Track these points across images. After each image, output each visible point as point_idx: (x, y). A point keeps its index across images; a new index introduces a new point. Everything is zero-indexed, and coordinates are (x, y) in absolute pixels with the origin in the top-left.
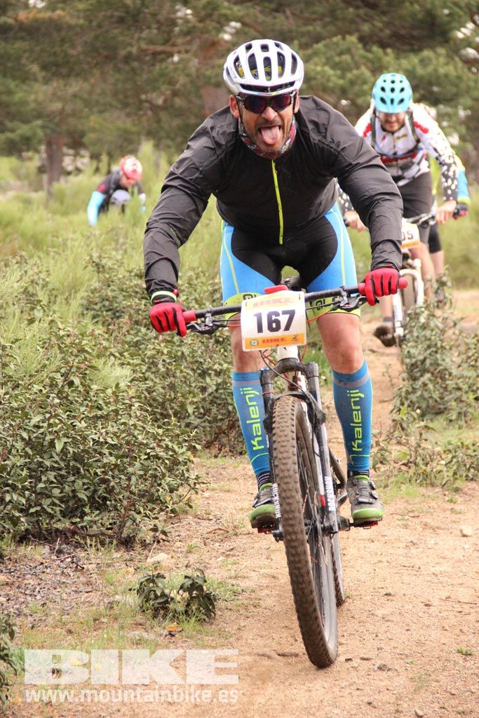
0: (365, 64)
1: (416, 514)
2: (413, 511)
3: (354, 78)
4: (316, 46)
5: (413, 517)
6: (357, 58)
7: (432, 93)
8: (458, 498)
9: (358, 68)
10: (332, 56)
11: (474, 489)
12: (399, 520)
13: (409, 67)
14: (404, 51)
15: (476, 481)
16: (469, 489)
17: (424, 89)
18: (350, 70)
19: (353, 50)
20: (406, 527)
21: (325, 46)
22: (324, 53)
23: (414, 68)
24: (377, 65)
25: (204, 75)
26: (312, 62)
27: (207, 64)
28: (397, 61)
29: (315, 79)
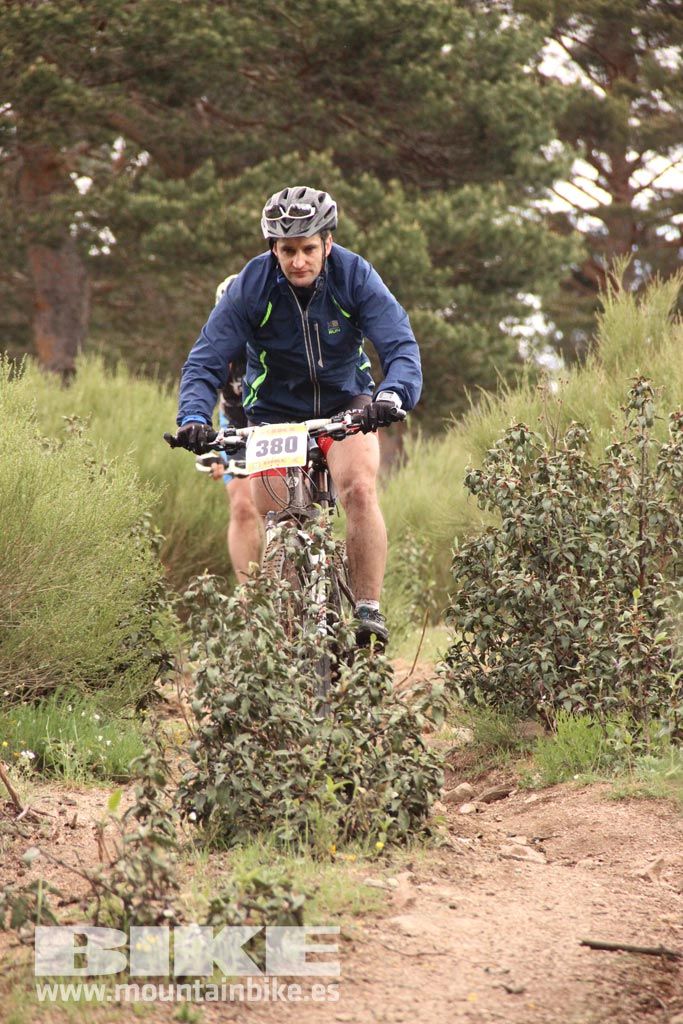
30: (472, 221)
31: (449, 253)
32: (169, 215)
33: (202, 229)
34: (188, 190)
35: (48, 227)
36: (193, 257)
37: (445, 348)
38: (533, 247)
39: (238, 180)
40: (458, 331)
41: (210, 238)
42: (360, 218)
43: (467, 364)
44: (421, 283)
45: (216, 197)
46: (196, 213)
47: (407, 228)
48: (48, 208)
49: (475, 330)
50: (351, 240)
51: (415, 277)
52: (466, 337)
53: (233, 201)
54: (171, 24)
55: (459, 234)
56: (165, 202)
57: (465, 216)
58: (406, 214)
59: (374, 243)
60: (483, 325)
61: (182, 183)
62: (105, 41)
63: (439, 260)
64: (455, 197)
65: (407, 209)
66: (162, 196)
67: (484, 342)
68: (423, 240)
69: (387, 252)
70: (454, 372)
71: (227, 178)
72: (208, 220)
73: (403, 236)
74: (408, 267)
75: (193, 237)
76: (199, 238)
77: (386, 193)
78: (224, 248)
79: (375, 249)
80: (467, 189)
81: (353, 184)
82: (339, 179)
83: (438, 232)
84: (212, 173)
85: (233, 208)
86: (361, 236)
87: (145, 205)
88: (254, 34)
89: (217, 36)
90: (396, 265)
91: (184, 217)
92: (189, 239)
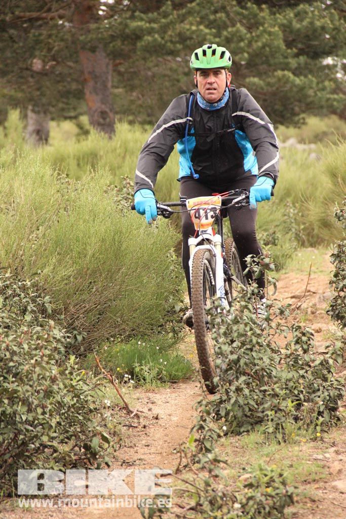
0: (241, 22)
3: (229, 36)
4: (189, 5)
6: (232, 15)
7: (309, 46)
9: (234, 25)
10: (207, 15)
13: (285, 22)
14: (280, 6)
17: (302, 43)
18: (225, 27)
19: (228, 8)
21: (198, 4)
22: (198, 13)
23: (290, 22)
24: (252, 21)
25: (78, 39)
26: (186, 22)
27: (82, 29)
28: (272, 17)
29: (191, 38)
30: (305, 23)
31: (294, 40)
32: (150, 32)
33: (167, 38)
34: (159, 17)
35: (90, 42)
36: (164, 51)
37: (295, 89)
38: (337, 34)
39: (184, 11)
40: (301, 80)
41: (171, 42)
42: (248, 25)
43: (306, 96)
44: (281, 57)
45: (174, 21)
46: (163, 30)
47: (272, 30)
48: (89, 31)
49: (309, 79)
50: (244, 37)
51: (277, 55)
52: (305, 83)
53: (182, 21)
55: (299, 30)
56: (148, 25)
57: (301, 20)
58: (271, 22)
59: (255, 38)
60: (313, 76)
61: (155, 14)
63: (289, 44)
64: (296, 11)
65: (271, 19)
66: (146, 22)
67: (314, 85)
68: (281, 35)
69: (263, 43)
70: (300, 101)
71: (178, 10)
72: (170, 33)
73: (270, 34)
74: (273, 50)
75: (163, 42)
76: (166, 42)
77: (260, 11)
78: (179, 46)
79: (256, 41)
80: (301, 6)
81: (242, 8)
82: (235, 6)
83: (288, 30)
84: (170, 7)
85: (182, 25)
86: (248, 36)
87: (138, 26)
90: (267, 49)
91: (158, 32)
92: (161, 43)
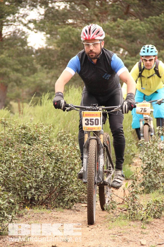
1: (122, 234)
2: (120, 233)
5: (119, 235)
8: (147, 227)
11: (157, 222)
12: (112, 237)
15: (159, 218)
16: (154, 222)
20: (114, 240)
54: (132, 26)
61: (134, 57)
62: (119, 30)
88: (149, 27)
89: (141, 28)
